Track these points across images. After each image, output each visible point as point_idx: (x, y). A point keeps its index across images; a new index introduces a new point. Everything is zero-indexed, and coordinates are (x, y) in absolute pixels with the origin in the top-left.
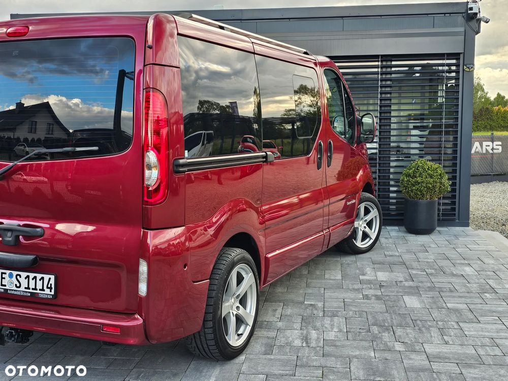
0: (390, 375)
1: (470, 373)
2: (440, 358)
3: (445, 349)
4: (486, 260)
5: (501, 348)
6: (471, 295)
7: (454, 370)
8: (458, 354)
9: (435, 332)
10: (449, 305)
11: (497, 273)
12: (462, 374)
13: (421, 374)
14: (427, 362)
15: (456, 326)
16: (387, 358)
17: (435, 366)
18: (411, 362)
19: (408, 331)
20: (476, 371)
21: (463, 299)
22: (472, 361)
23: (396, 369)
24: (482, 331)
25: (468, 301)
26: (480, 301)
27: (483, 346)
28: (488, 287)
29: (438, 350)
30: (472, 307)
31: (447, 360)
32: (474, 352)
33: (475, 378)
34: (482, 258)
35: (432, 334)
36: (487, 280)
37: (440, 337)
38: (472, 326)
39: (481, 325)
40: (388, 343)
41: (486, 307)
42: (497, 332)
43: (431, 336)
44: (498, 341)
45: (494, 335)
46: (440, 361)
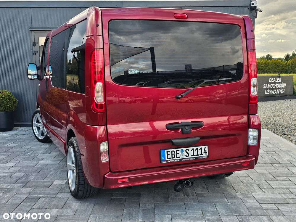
0: (241, 212)
1: (283, 209)
2: (264, 201)
3: (265, 196)
4: (268, 145)
5: (294, 194)
6: (267, 165)
7: (274, 207)
8: (273, 198)
9: (256, 187)
10: (258, 171)
11: (276, 152)
12: (279, 209)
13: (257, 210)
14: (258, 204)
15: (266, 183)
16: (235, 202)
17: (263, 206)
18: (249, 204)
19: (241, 186)
20: (286, 207)
21: (264, 167)
22: (282, 202)
23: (243, 208)
24: (281, 185)
25: (267, 168)
26: (273, 168)
27: (284, 193)
28: (275, 160)
29: (261, 197)
30: (270, 171)
31: (268, 202)
32: (281, 197)
33: (287, 211)
34: (265, 144)
35: (255, 188)
36: (273, 156)
37: (260, 189)
38: (274, 182)
39: (279, 182)
40: (233, 194)
41: (278, 172)
42: (289, 185)
43: (255, 189)
44: (292, 190)
45: (288, 187)
46: (264, 202)
